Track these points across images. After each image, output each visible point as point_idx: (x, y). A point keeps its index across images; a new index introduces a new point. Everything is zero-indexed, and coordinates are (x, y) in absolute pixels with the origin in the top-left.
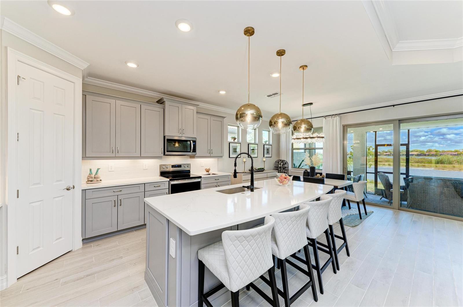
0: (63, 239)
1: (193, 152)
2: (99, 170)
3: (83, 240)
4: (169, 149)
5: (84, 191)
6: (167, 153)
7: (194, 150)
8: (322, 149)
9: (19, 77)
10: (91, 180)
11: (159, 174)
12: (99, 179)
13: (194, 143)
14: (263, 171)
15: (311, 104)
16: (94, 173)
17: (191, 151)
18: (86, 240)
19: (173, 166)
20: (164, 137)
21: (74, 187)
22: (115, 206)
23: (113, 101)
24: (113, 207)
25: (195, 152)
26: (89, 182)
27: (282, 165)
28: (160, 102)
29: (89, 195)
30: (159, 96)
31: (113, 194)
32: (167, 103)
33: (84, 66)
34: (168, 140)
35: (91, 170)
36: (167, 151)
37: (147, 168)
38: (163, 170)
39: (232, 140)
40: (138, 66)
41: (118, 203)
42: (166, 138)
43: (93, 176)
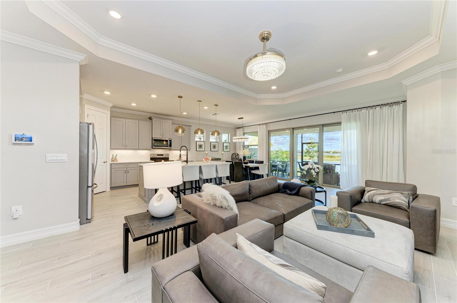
0: (102, 185)
1: (169, 147)
2: (117, 156)
3: (110, 188)
4: (155, 145)
5: (111, 164)
6: (153, 147)
7: (170, 146)
8: (257, 145)
9: (88, 115)
10: (113, 160)
11: (150, 159)
12: (117, 160)
13: (170, 142)
14: (220, 160)
15: (242, 118)
16: (114, 157)
17: (169, 146)
18: (112, 188)
19: (158, 155)
20: (152, 138)
21: (107, 162)
22: (125, 173)
23: (124, 120)
24: (124, 173)
25: (171, 147)
26: (113, 161)
27: (235, 157)
28: (150, 118)
29: (113, 166)
30: (149, 115)
31: (124, 167)
32: (154, 120)
33: (111, 105)
34: (154, 140)
35: (113, 155)
36: (154, 146)
37: (142, 155)
38: (152, 157)
39: (199, 140)
40: (137, 104)
41: (127, 172)
42: (153, 139)
43: (114, 158)
